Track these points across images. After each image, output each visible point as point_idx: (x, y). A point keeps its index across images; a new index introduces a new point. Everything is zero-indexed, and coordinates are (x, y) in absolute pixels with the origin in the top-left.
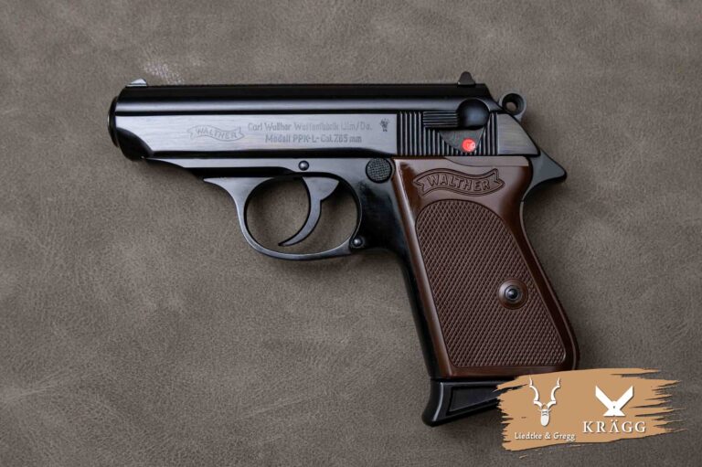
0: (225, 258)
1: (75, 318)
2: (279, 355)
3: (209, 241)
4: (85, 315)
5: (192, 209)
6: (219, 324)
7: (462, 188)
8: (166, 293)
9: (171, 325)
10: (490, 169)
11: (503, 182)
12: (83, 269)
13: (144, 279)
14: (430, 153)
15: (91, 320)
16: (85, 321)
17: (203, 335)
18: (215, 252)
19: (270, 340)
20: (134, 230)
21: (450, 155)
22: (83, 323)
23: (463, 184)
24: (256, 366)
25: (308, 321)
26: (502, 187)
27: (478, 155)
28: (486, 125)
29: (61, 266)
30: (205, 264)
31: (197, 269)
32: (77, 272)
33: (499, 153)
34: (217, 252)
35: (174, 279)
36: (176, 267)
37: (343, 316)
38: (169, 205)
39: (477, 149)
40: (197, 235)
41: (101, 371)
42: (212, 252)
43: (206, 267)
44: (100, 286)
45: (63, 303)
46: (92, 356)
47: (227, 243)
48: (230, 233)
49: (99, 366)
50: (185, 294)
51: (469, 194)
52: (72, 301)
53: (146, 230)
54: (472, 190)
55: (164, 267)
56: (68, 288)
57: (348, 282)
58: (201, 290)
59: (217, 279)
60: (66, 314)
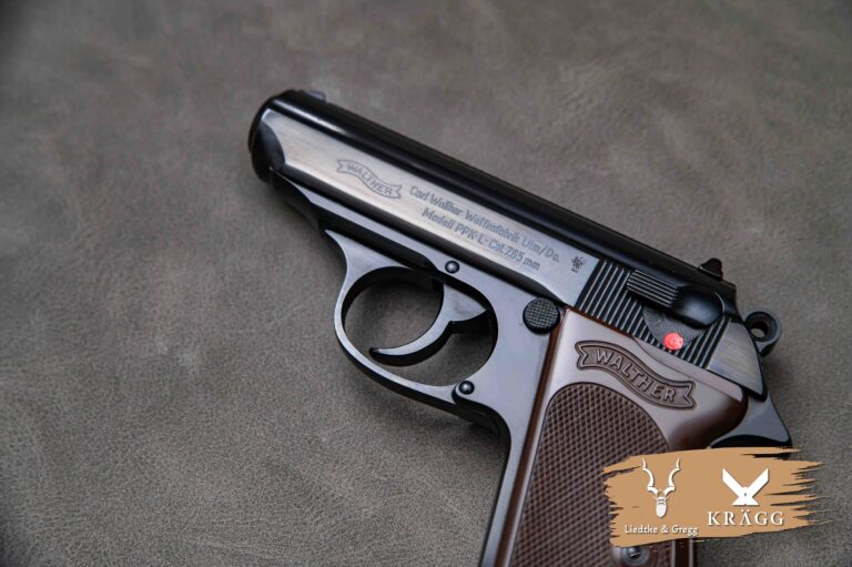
0: (281, 335)
1: (65, 317)
2: (276, 485)
3: (274, 307)
4: (79, 318)
5: (276, 260)
6: (226, 410)
7: (636, 383)
8: (187, 340)
9: (171, 381)
10: (686, 379)
11: (694, 403)
12: (110, 266)
13: (172, 312)
14: (617, 325)
15: (82, 328)
16: (75, 325)
17: (201, 413)
18: (272, 324)
19: (278, 460)
20: (194, 252)
21: (643, 339)
22: (71, 328)
23: (641, 380)
24: (241, 483)
25: (337, 462)
26: (691, 408)
27: (679, 356)
28: (708, 326)
29: (88, 252)
30: (253, 331)
31: (240, 332)
32: (101, 267)
33: (708, 368)
34: (276, 324)
35: (207, 329)
36: (217, 318)
37: (385, 479)
38: (252, 243)
39: (682, 350)
40: (264, 293)
41: (54, 393)
42: (270, 321)
43: (252, 334)
44: (117, 294)
45: (63, 293)
46: (56, 370)
47: (294, 319)
48: (304, 310)
49: (57, 387)
50: (208, 353)
51: (641, 397)
52: (75, 295)
53: (208, 258)
54: (648, 393)
55: (202, 310)
56: (79, 280)
57: (413, 439)
58: (230, 359)
59: (257, 355)
60: (59, 307)
